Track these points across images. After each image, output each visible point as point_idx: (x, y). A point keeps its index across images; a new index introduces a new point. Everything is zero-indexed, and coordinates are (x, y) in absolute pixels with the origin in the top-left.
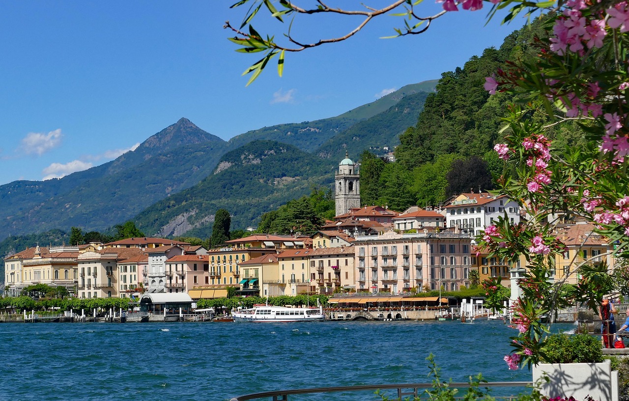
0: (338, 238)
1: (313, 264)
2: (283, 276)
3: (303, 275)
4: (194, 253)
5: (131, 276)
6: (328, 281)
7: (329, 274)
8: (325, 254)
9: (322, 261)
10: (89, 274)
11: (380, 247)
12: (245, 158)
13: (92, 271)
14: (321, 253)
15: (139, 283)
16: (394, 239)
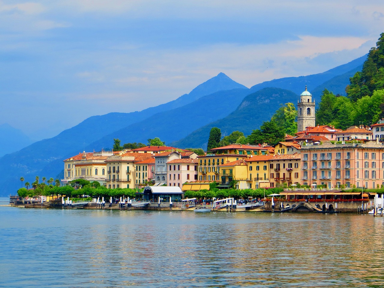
0: (293, 148)
1: (271, 166)
2: (251, 175)
3: (265, 174)
4: (188, 157)
5: (143, 173)
6: (283, 179)
7: (284, 174)
8: (281, 159)
9: (279, 164)
10: (114, 172)
11: (319, 154)
12: (259, 99)
13: (116, 169)
14: (278, 158)
15: (149, 179)
16: (330, 148)
